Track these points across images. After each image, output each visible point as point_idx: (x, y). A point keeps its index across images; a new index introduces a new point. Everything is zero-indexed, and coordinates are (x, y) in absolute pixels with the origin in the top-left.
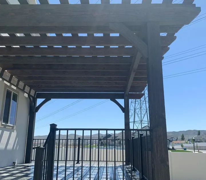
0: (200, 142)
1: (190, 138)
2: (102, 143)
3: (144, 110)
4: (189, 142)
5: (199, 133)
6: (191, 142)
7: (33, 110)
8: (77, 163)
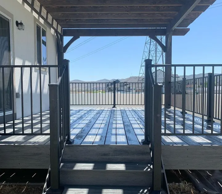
2: (110, 89)
3: (159, 52)
7: (61, 50)
8: (113, 107)
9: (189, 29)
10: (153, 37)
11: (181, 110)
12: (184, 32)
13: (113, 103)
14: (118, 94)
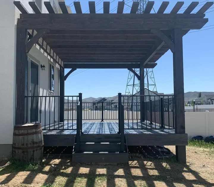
0: (200, 104)
1: (190, 100)
2: (96, 107)
4: (189, 105)
5: (200, 94)
6: (191, 105)
7: (63, 78)
8: (101, 121)
9: (156, 64)
10: (130, 69)
11: (149, 122)
12: (153, 66)
13: (101, 118)
14: (105, 111)
